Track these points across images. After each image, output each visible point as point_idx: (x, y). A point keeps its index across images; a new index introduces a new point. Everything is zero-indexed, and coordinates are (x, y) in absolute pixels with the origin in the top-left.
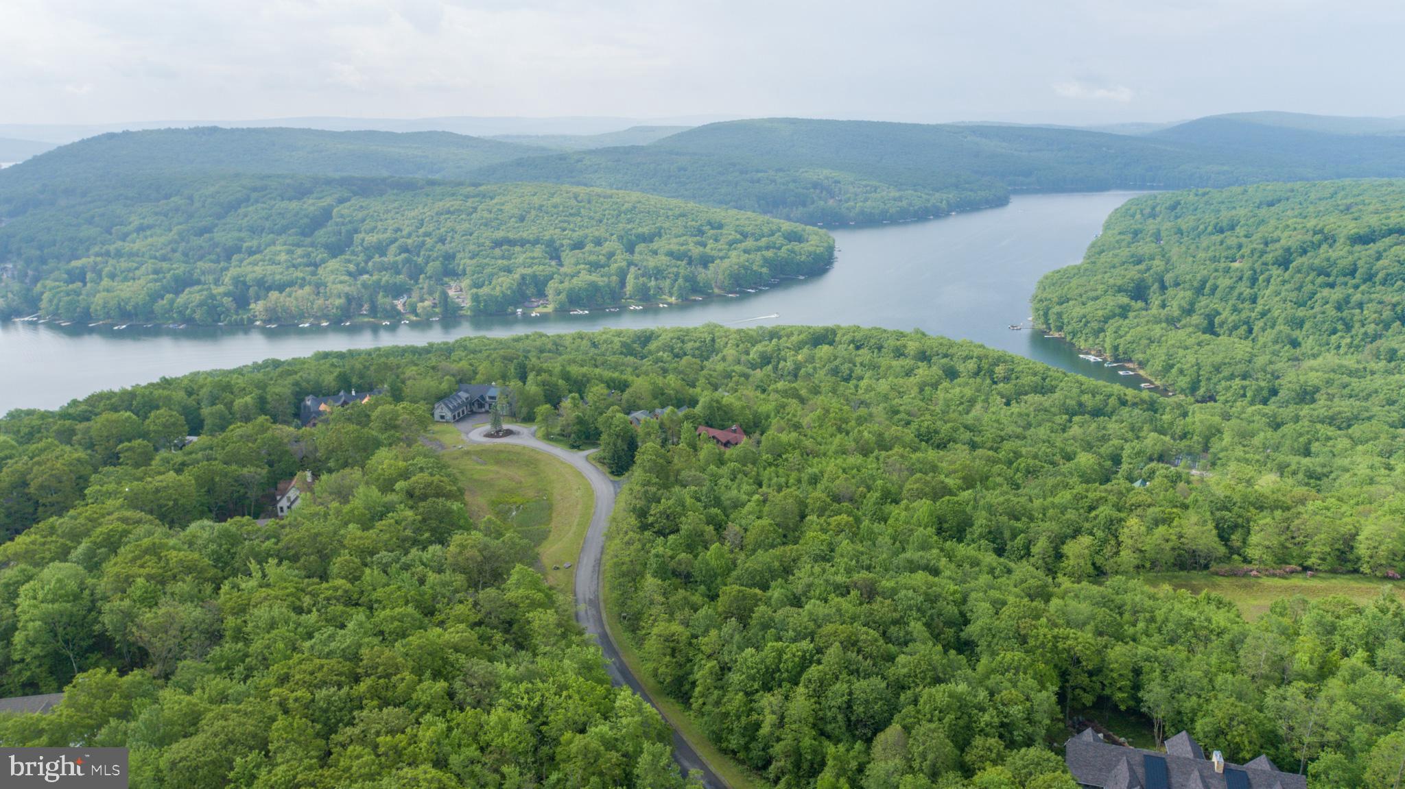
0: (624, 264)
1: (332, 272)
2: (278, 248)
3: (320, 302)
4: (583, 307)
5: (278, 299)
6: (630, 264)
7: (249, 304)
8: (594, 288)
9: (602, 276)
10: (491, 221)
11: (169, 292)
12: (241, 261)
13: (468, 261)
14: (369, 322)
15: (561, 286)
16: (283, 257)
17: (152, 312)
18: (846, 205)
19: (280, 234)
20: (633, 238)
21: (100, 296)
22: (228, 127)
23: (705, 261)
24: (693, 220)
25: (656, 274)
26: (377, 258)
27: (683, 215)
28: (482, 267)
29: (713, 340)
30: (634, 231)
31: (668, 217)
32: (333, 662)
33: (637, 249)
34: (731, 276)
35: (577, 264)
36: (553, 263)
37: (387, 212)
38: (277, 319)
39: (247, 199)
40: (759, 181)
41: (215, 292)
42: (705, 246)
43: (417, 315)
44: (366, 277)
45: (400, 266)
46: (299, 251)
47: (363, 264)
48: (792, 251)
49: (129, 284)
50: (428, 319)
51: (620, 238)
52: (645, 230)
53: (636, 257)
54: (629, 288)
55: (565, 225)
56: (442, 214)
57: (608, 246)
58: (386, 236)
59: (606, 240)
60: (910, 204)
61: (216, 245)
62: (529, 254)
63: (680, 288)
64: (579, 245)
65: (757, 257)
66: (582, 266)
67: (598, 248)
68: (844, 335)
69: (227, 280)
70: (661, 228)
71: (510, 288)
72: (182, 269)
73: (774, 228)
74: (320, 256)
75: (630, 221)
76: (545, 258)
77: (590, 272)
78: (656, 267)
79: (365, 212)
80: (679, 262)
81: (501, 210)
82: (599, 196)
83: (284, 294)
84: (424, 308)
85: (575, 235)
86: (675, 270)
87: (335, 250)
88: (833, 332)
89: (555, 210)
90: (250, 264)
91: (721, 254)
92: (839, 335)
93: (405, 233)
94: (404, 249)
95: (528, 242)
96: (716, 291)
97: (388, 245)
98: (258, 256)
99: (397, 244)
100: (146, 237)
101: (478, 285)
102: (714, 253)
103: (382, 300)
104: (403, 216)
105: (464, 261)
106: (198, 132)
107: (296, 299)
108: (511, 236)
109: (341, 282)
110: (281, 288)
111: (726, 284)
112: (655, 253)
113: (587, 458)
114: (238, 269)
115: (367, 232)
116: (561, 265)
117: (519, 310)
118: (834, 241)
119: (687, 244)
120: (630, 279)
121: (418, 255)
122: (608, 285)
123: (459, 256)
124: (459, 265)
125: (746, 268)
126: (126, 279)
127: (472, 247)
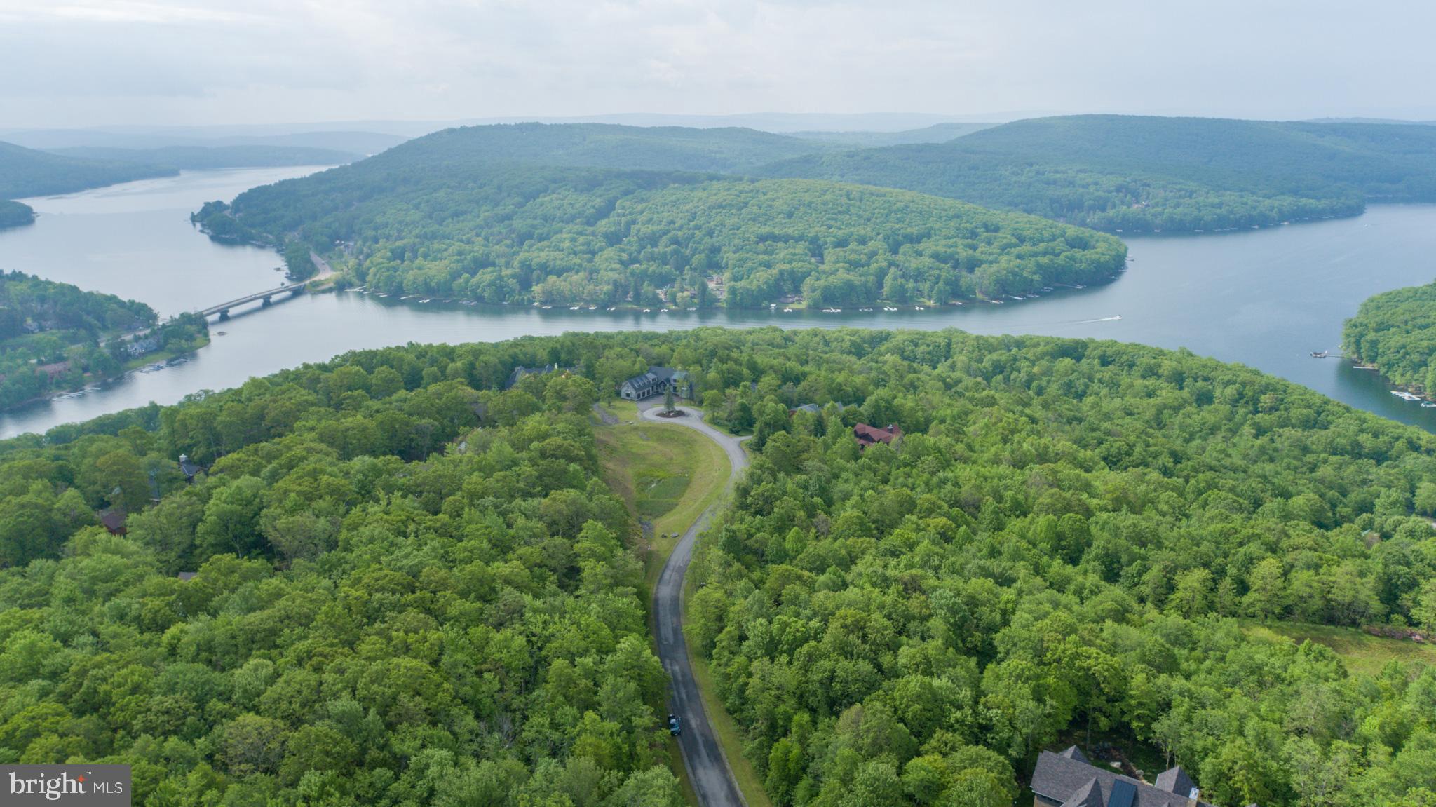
0: (885, 264)
1: (606, 260)
2: (564, 236)
3: (591, 287)
4: (836, 306)
5: (554, 282)
6: (891, 264)
7: (531, 286)
8: (850, 286)
9: (860, 276)
10: (759, 216)
11: (467, 272)
12: (531, 246)
13: (731, 255)
14: (632, 309)
15: (817, 284)
16: (567, 244)
17: (451, 289)
18: (1153, 211)
19: (568, 223)
20: (900, 238)
21: (411, 274)
22: (548, 123)
23: (972, 265)
24: (967, 222)
25: (917, 276)
26: (649, 249)
27: (957, 216)
28: (744, 261)
29: (949, 345)
30: (902, 231)
31: (941, 218)
32: (398, 575)
33: (901, 250)
34: (997, 281)
35: (837, 262)
36: (813, 260)
37: (664, 204)
38: (553, 301)
39: (546, 190)
40: (1055, 182)
41: (503, 273)
42: (974, 248)
43: (676, 305)
44: (638, 265)
45: (669, 257)
46: (581, 239)
47: (635, 254)
48: (1072, 258)
49: (437, 263)
50: (685, 309)
51: (886, 238)
52: (914, 230)
53: (900, 258)
54: (886, 289)
55: (832, 222)
56: (714, 208)
57: (871, 245)
58: (659, 227)
59: (871, 239)
60: (1232, 212)
61: (512, 231)
62: (791, 250)
63: (940, 291)
64: (842, 244)
65: (1031, 263)
66: (842, 264)
67: (862, 247)
68: (1095, 349)
69: (516, 263)
70: (932, 228)
71: (766, 283)
72: (481, 252)
73: (1058, 232)
74: (598, 245)
75: (899, 221)
76: (806, 255)
77: (848, 271)
78: (918, 269)
79: (644, 205)
80: (943, 265)
81: (771, 206)
82: (872, 194)
83: (562, 278)
84: (682, 297)
85: (840, 233)
86: (936, 272)
87: (613, 239)
88: (1084, 345)
89: (824, 208)
90: (538, 249)
91: (991, 258)
92: (1089, 350)
93: (677, 225)
94: (676, 241)
95: (793, 238)
96: (980, 296)
97: (661, 237)
98: (545, 243)
99: (668, 236)
100: (458, 222)
101: (736, 278)
102: (984, 257)
103: (647, 288)
104: (678, 208)
105: (728, 256)
106: (523, 128)
107: (571, 284)
108: (776, 231)
109: (612, 270)
110: (559, 273)
111: (991, 290)
112: (920, 254)
113: (740, 444)
114: (527, 254)
115: (643, 224)
116: (823, 263)
117: (773, 305)
118: (1126, 250)
119: (956, 247)
120: (888, 281)
121: (687, 247)
122: (865, 285)
123: (724, 249)
124: (722, 258)
125: (1015, 274)
126: (435, 259)
127: (736, 241)
